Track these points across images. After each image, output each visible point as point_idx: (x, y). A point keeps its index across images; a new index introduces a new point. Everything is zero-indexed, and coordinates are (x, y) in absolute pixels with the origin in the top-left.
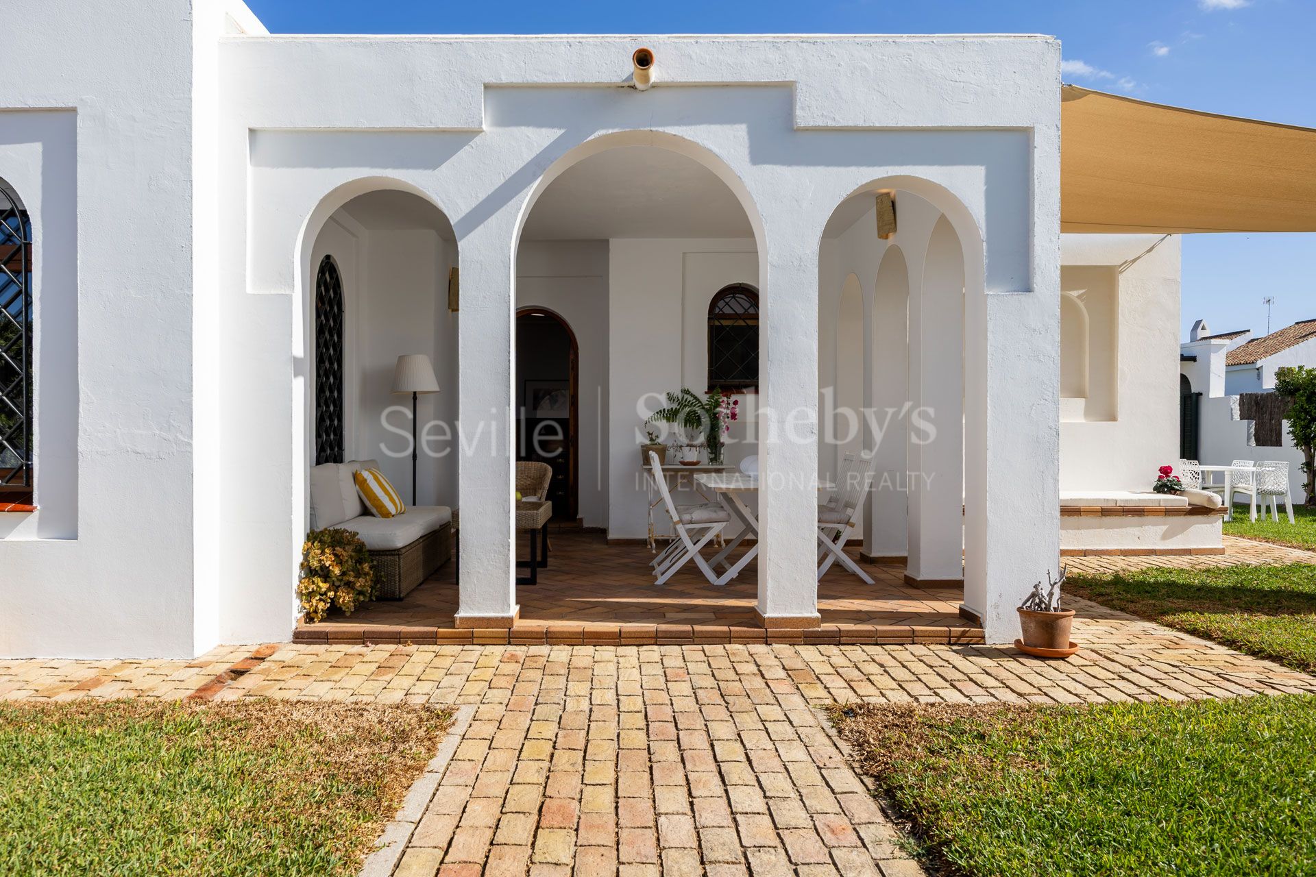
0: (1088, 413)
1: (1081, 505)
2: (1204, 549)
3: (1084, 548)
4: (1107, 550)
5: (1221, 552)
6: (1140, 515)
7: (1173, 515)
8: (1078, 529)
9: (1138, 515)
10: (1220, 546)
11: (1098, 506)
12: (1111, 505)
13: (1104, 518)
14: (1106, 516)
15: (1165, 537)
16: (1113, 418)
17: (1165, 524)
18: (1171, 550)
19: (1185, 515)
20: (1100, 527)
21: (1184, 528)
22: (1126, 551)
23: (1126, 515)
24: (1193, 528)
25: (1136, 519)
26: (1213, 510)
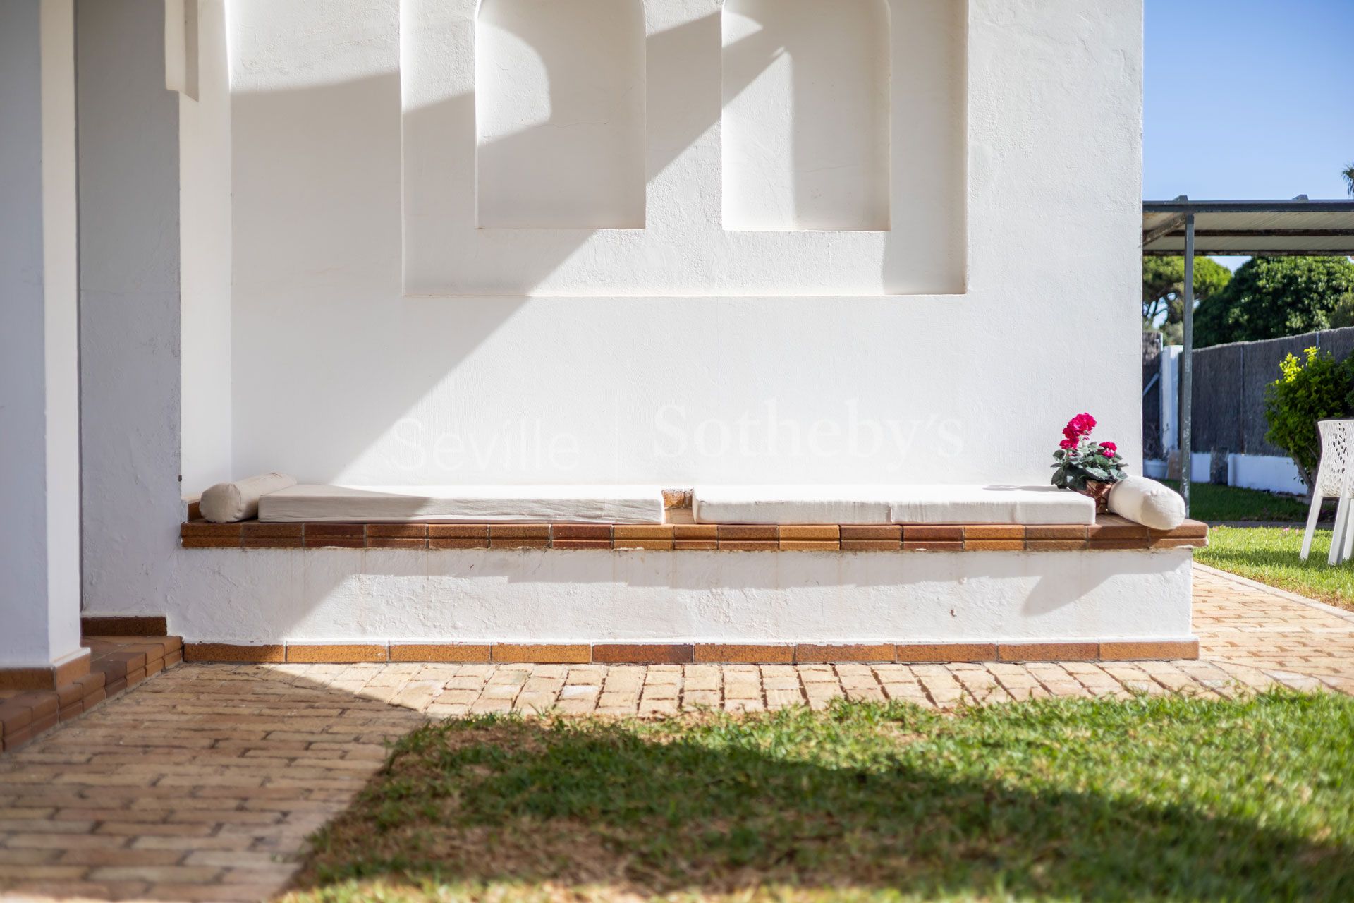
0: (894, 270)
1: (785, 520)
2: (1138, 646)
3: (793, 641)
4: (858, 647)
5: (1190, 651)
6: (953, 549)
7: (1047, 548)
8: (777, 586)
9: (944, 547)
10: (1187, 636)
11: (833, 522)
12: (873, 520)
13: (849, 556)
14: (854, 549)
15: (1031, 607)
16: (957, 285)
17: (1026, 573)
18: (1044, 646)
19: (1084, 547)
20: (840, 581)
21: (1084, 585)
22: (911, 648)
23: (912, 548)
24: (1107, 586)
25: (942, 559)
26: (1163, 534)
